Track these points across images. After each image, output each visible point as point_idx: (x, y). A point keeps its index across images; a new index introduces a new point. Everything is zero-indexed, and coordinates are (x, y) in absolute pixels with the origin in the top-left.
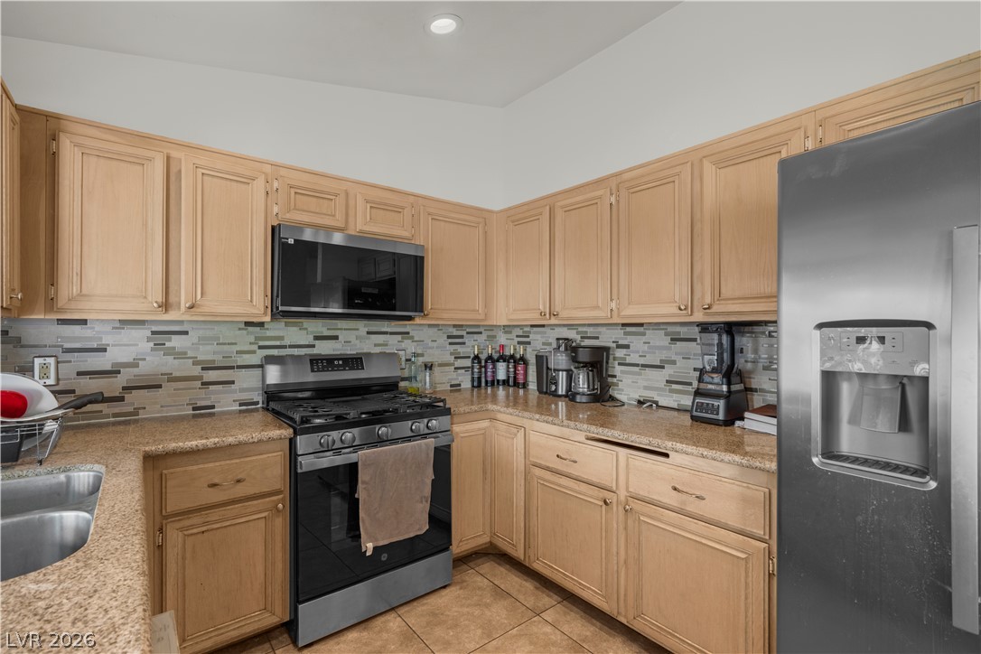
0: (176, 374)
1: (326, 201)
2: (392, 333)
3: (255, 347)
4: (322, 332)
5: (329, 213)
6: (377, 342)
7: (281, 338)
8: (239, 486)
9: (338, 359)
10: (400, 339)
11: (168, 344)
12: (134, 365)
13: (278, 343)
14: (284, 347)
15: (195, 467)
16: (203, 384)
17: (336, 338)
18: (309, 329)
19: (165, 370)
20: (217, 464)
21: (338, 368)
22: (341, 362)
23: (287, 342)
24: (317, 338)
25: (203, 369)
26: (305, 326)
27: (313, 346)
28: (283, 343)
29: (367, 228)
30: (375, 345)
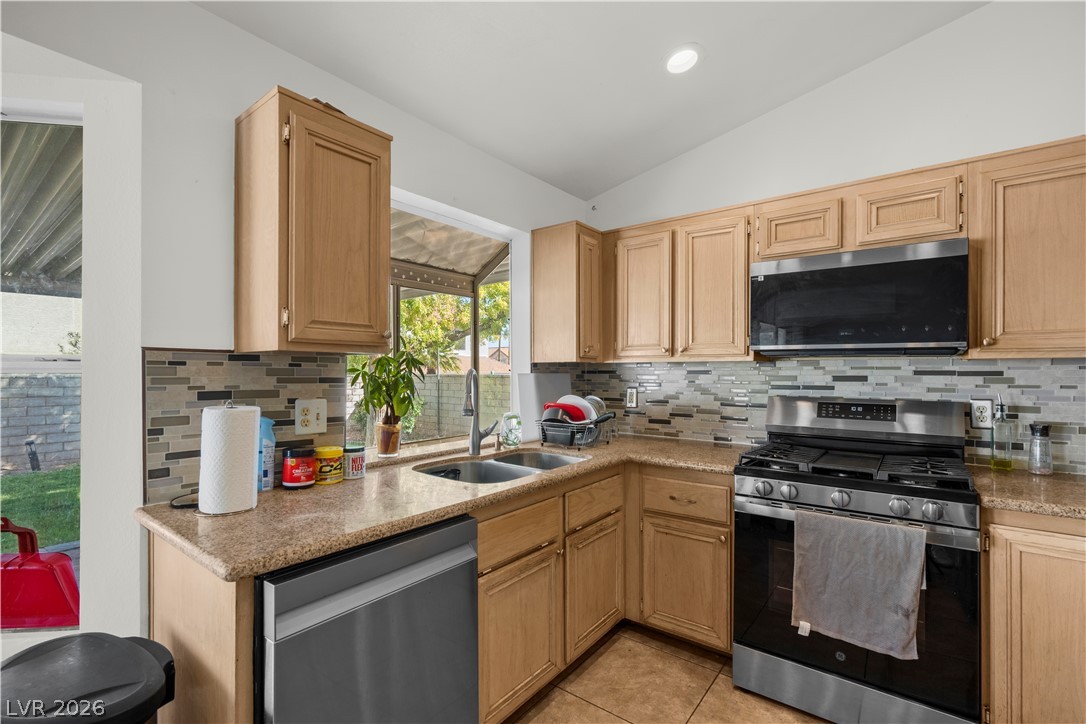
0: (703, 407)
1: (812, 222)
2: (961, 374)
3: (765, 387)
4: (844, 371)
5: (818, 234)
6: (931, 386)
7: (795, 378)
8: (691, 506)
9: (857, 405)
10: (981, 383)
11: (697, 382)
12: (676, 397)
13: (790, 383)
14: (798, 388)
15: (662, 479)
16: (722, 418)
17: (864, 379)
18: (827, 368)
19: (696, 403)
20: (677, 481)
21: (855, 416)
22: (860, 409)
23: (800, 382)
24: (836, 379)
25: (722, 404)
26: (821, 365)
27: (833, 388)
28: (795, 384)
29: (871, 238)
30: (929, 390)
